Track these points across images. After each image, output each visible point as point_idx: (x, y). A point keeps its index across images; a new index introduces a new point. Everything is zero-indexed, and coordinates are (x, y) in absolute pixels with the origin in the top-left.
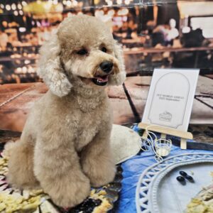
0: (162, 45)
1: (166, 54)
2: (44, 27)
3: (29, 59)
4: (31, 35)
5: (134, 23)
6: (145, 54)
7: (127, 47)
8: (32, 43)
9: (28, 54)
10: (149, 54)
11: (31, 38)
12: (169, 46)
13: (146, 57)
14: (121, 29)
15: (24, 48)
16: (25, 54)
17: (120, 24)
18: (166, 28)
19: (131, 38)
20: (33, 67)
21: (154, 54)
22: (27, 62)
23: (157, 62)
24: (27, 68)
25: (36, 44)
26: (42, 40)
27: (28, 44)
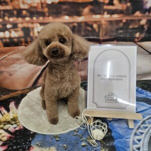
0: (141, 13)
1: (143, 22)
3: (10, 23)
6: (124, 21)
7: (108, 14)
8: (13, 6)
9: (9, 18)
10: (127, 20)
12: (147, 13)
13: (124, 23)
15: (5, 11)
16: (6, 18)
20: (16, 31)
21: (132, 21)
22: (9, 26)
23: (134, 29)
24: (10, 32)
25: (17, 8)
26: (24, 3)
27: (9, 7)
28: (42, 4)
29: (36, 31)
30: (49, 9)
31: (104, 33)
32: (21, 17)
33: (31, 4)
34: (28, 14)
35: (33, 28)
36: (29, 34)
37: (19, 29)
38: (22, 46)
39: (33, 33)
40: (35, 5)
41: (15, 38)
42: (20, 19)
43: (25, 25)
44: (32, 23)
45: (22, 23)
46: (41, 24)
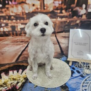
0: (77, 17)
2: (13, 5)
3: (4, 23)
4: (6, 9)
5: (65, 5)
7: (60, 18)
9: (3, 20)
11: (5, 11)
12: (80, 18)
14: (57, 8)
17: (57, 5)
18: (80, 9)
19: (62, 13)
20: (7, 28)
22: (3, 25)
23: (73, 25)
24: (4, 28)
25: (9, 15)
28: (23, 13)
29: (19, 28)
30: (27, 16)
31: (58, 28)
32: (11, 20)
33: (16, 13)
34: (15, 18)
35: (17, 26)
36: (15, 29)
37: (9, 27)
38: (10, 36)
39: (17, 29)
40: (19, 13)
41: (6, 31)
42: (10, 21)
43: (13, 24)
44: (17, 23)
45: (11, 23)
46: (22, 24)
